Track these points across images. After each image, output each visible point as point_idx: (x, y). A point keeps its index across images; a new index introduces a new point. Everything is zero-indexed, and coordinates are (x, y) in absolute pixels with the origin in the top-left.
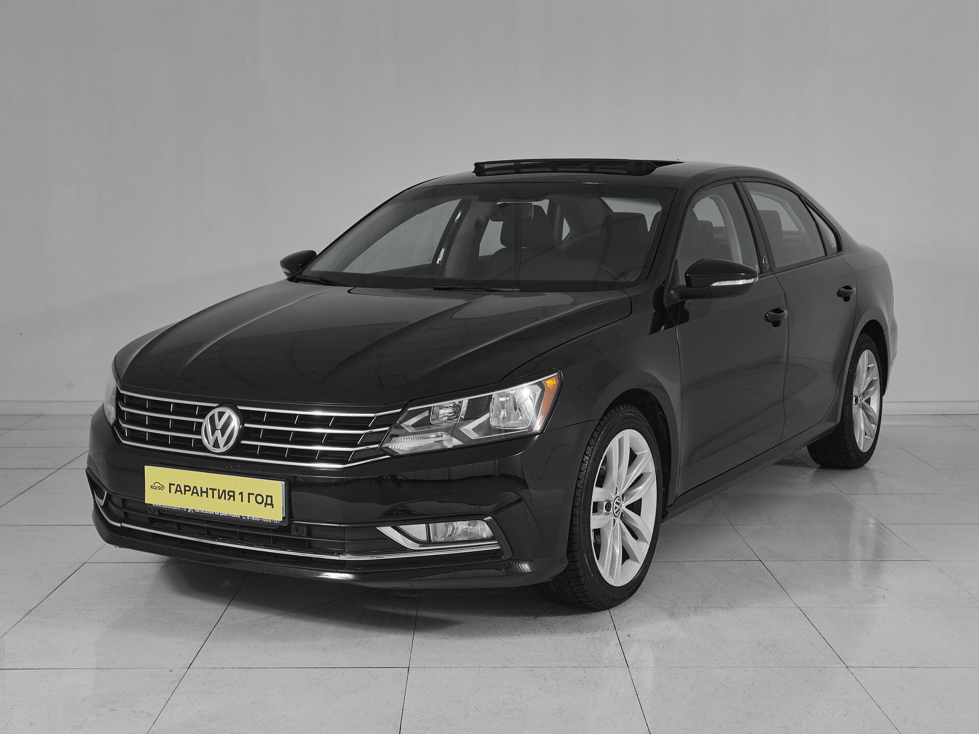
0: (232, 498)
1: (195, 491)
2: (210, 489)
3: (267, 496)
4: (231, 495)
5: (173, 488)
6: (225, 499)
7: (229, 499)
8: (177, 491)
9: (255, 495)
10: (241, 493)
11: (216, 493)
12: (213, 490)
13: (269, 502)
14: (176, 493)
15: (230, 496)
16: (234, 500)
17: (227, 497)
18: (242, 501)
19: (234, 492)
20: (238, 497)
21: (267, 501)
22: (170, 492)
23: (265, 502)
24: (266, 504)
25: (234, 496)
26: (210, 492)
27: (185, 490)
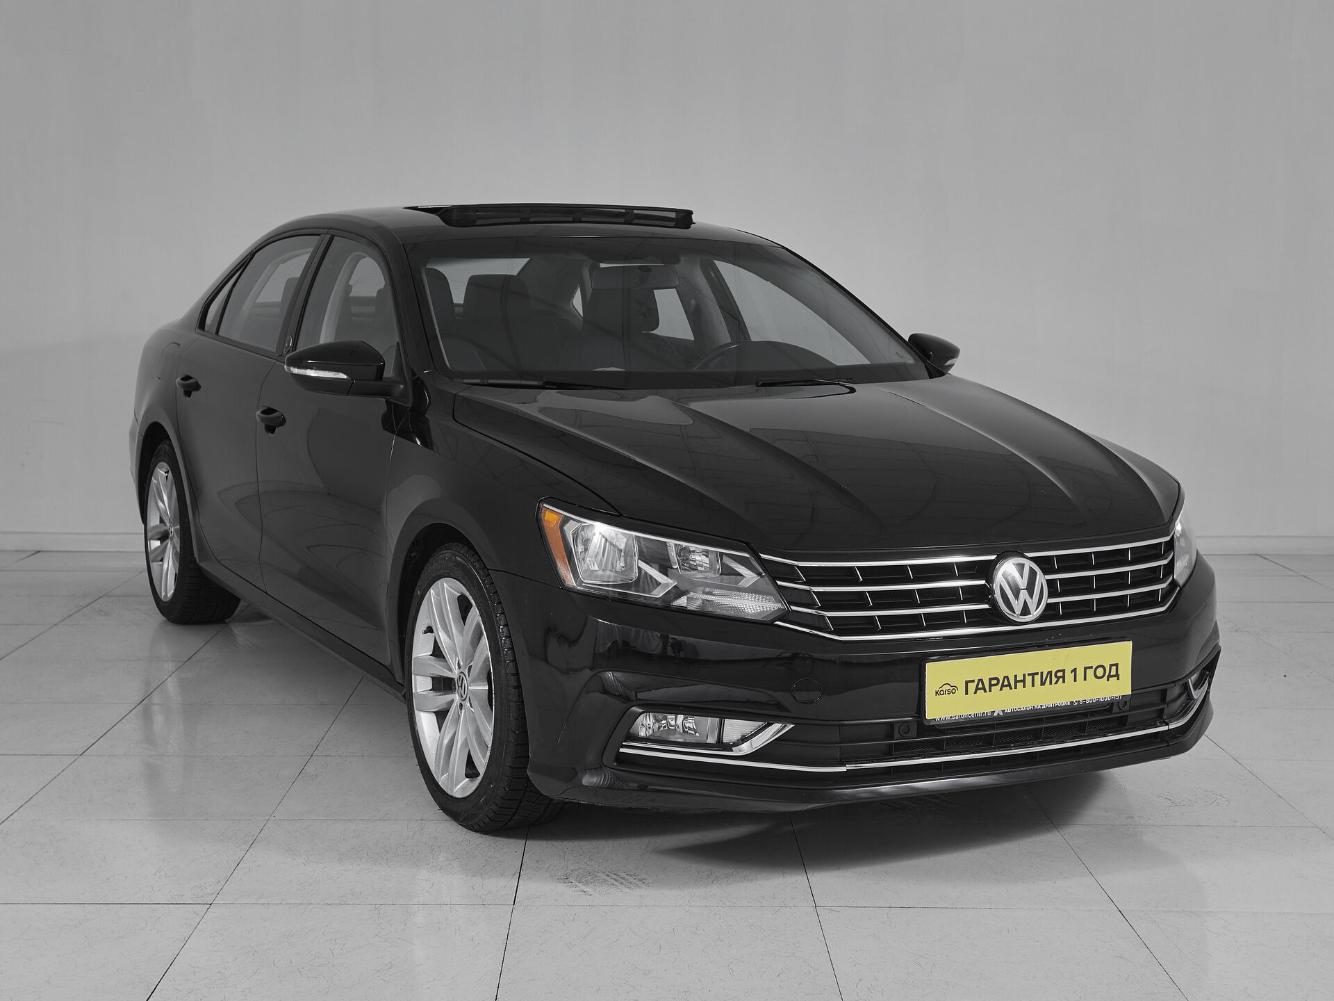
0: (1061, 679)
1: (1005, 683)
2: (1029, 675)
3: (1111, 665)
4: (1060, 676)
5: (972, 687)
6: (1051, 684)
7: (1056, 683)
8: (977, 689)
9: (1094, 668)
10: (1074, 671)
11: (1037, 678)
12: (1033, 675)
13: (1113, 672)
14: (975, 693)
15: (1058, 678)
16: (1064, 682)
17: (1054, 680)
18: (1075, 681)
19: (1063, 671)
20: (1069, 676)
21: (1111, 672)
22: (967, 693)
23: (1107, 674)
24: (1110, 676)
25: (1063, 677)
26: (1029, 679)
27: (991, 685)
